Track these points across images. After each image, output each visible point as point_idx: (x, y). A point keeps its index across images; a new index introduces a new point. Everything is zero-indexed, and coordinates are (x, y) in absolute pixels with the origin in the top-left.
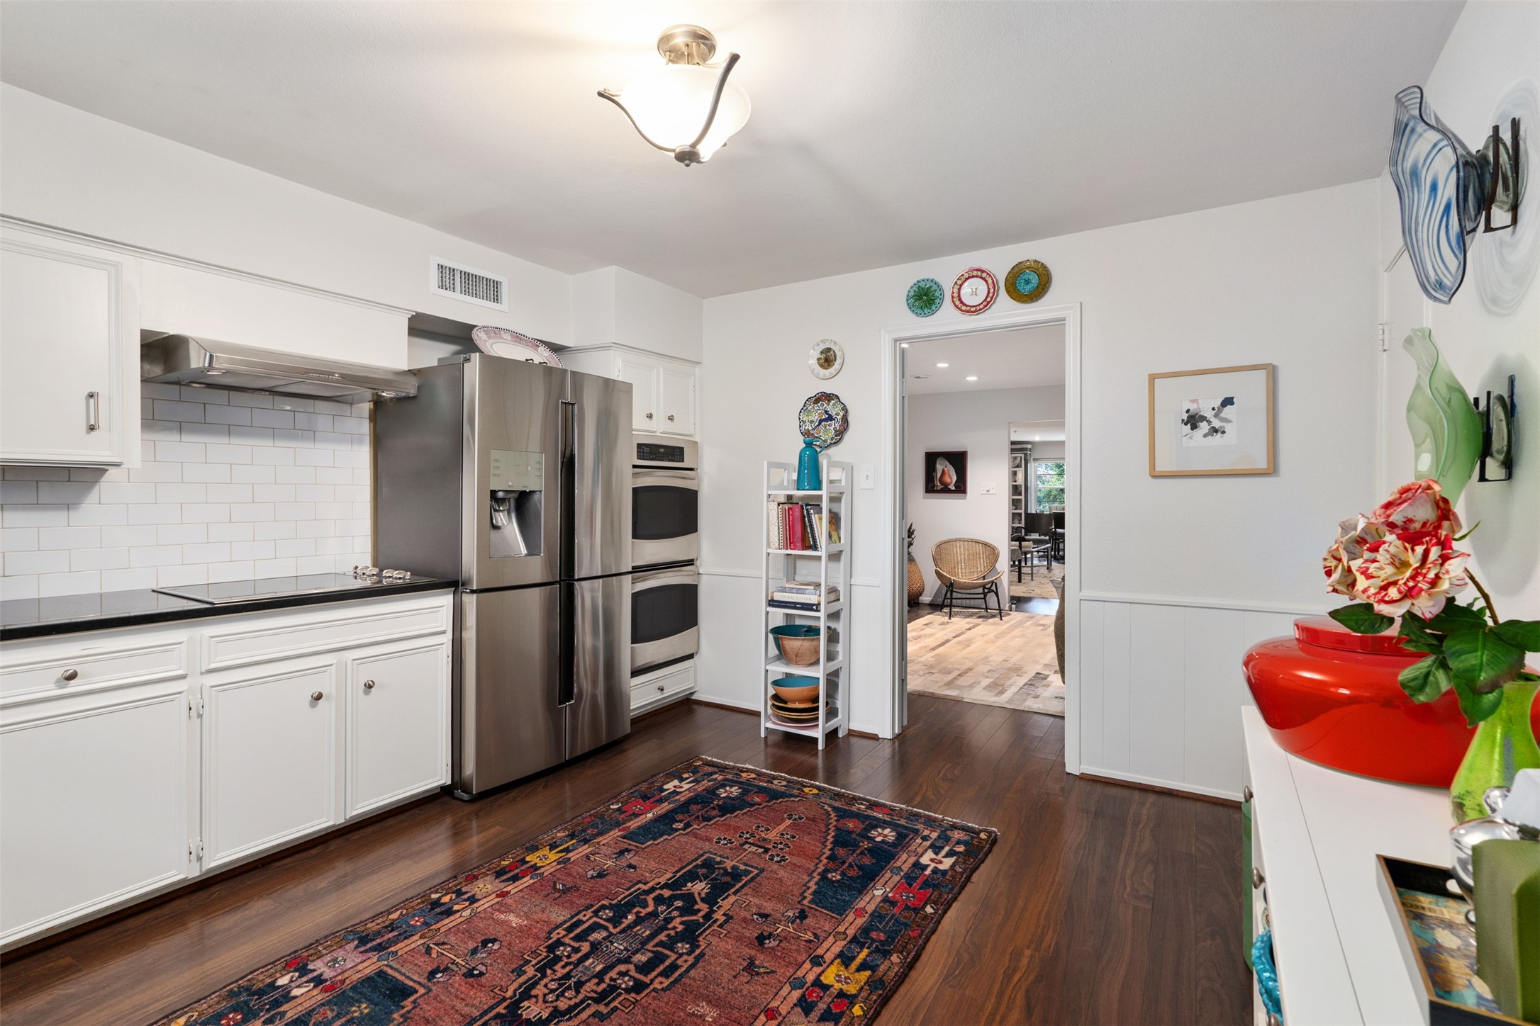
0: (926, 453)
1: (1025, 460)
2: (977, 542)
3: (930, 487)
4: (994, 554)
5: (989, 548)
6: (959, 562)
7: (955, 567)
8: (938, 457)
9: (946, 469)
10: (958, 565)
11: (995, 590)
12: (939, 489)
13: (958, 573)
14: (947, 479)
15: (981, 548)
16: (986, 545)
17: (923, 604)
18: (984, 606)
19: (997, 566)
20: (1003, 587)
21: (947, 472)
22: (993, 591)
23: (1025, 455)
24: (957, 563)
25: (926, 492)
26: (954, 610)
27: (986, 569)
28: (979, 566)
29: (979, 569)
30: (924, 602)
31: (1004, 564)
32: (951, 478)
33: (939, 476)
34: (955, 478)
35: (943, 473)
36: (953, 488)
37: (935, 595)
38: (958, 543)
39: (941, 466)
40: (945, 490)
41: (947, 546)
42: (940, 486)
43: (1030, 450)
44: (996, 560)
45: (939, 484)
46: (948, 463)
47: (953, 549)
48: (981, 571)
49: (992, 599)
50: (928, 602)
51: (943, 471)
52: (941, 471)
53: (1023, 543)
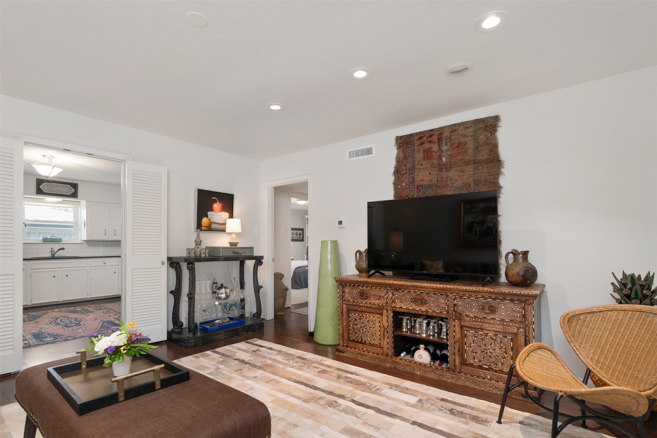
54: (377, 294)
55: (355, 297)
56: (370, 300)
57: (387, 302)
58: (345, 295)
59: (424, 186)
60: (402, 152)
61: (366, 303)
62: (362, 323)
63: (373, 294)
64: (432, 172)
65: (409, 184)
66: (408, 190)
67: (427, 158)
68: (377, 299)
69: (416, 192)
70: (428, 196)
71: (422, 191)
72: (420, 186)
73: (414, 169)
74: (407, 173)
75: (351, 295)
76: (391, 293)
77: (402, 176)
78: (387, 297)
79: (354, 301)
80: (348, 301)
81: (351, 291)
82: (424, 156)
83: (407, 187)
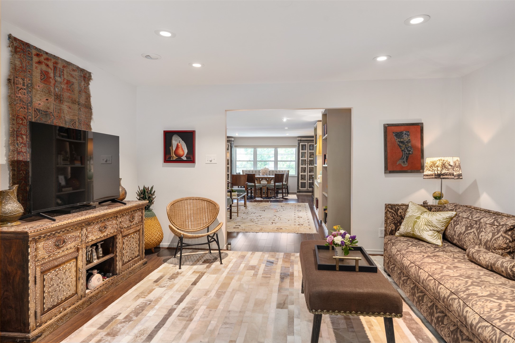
0: (164, 131)
1: (230, 146)
2: (203, 200)
3: (167, 158)
4: (216, 208)
5: (212, 205)
6: (189, 216)
7: (186, 221)
8: (174, 134)
9: (179, 144)
10: (188, 219)
11: (216, 239)
12: (174, 159)
13: (189, 225)
14: (180, 152)
15: (206, 204)
16: (210, 202)
17: (163, 248)
18: (208, 248)
19: (218, 217)
20: (222, 232)
21: (180, 146)
22: (215, 240)
23: (231, 143)
24: (188, 217)
25: (164, 162)
26: (185, 253)
27: (210, 221)
28: (204, 219)
29: (204, 221)
30: (164, 247)
31: (222, 216)
32: (183, 151)
33: (174, 149)
34: (186, 151)
35: (177, 147)
36: (184, 158)
37: (172, 240)
38: (188, 201)
39: (176, 141)
40: (179, 160)
41: (180, 204)
42: (175, 158)
43: (233, 141)
44: (217, 213)
45: (174, 156)
46: (180, 140)
47: (185, 206)
48: (206, 223)
49: (214, 245)
50: (167, 247)
51: (177, 145)
52: (176, 146)
53: (233, 193)
54: (74, 236)
55: (51, 249)
56: (67, 245)
57: (82, 240)
58: (39, 253)
59: (41, 112)
60: (19, 60)
61: (63, 251)
62: (59, 279)
63: (69, 237)
64: (49, 99)
65: (27, 104)
66: (26, 110)
67: (44, 81)
68: (73, 241)
69: (33, 115)
70: (45, 123)
71: (39, 116)
72: (37, 109)
73: (32, 88)
74: (25, 89)
75: (46, 250)
76: (85, 228)
77: (19, 91)
78: (82, 234)
79: (50, 256)
80: (43, 259)
81: (46, 244)
82: (41, 78)
83: (25, 106)
